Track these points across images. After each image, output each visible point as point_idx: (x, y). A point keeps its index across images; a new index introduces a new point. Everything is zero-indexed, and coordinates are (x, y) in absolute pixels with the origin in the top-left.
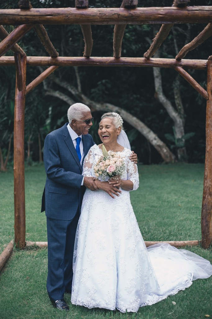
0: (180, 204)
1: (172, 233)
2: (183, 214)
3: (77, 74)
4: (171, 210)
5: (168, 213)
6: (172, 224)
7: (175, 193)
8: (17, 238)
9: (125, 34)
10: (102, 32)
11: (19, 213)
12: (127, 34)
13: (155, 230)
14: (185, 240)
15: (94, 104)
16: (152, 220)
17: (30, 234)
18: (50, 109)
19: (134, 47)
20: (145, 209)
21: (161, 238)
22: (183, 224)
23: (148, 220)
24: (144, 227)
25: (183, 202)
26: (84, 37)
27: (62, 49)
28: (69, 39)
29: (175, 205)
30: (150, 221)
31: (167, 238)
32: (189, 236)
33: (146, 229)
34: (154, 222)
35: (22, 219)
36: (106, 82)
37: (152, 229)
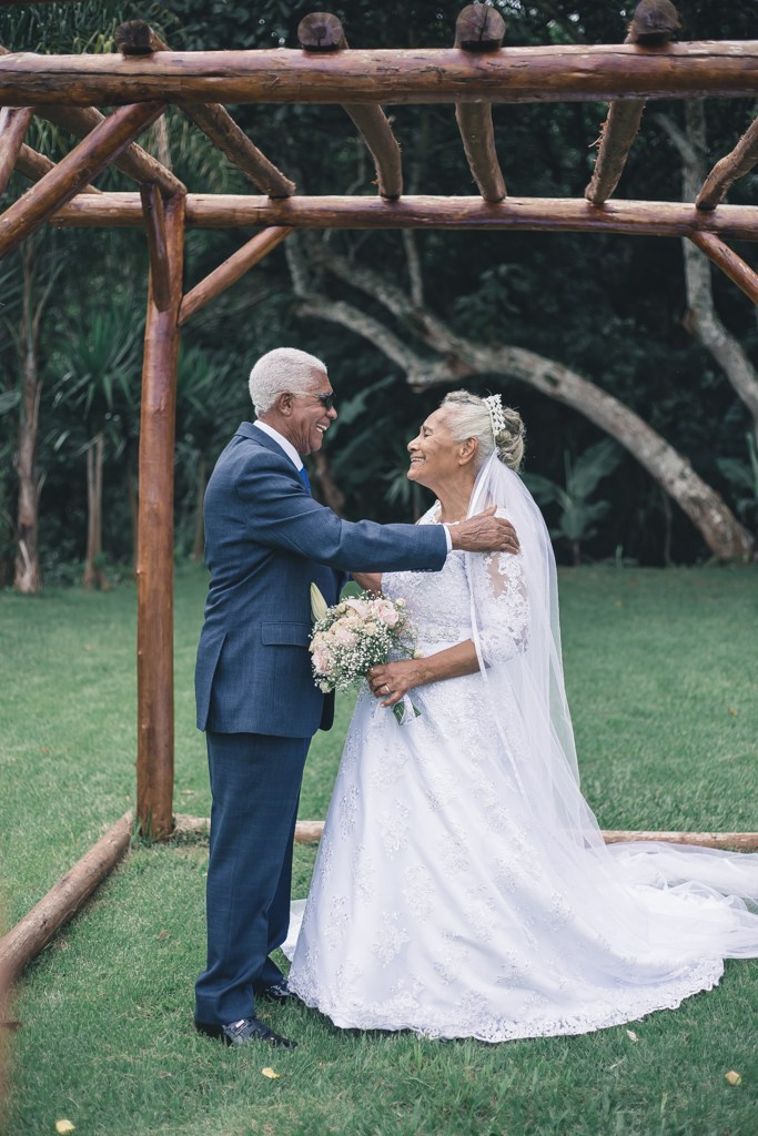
0: (734, 707)
1: (683, 806)
2: (735, 741)
4: (700, 727)
5: (686, 736)
6: (691, 775)
7: (726, 670)
8: (146, 802)
11: (152, 720)
13: (627, 792)
14: (721, 831)
15: (467, 348)
16: (624, 760)
17: (197, 794)
20: (608, 722)
21: (641, 820)
22: (729, 775)
23: (610, 758)
25: (748, 700)
29: (716, 711)
30: (615, 762)
31: (663, 822)
32: (742, 817)
33: (595, 790)
34: (630, 766)
35: (161, 741)
36: (513, 273)
37: (618, 790)
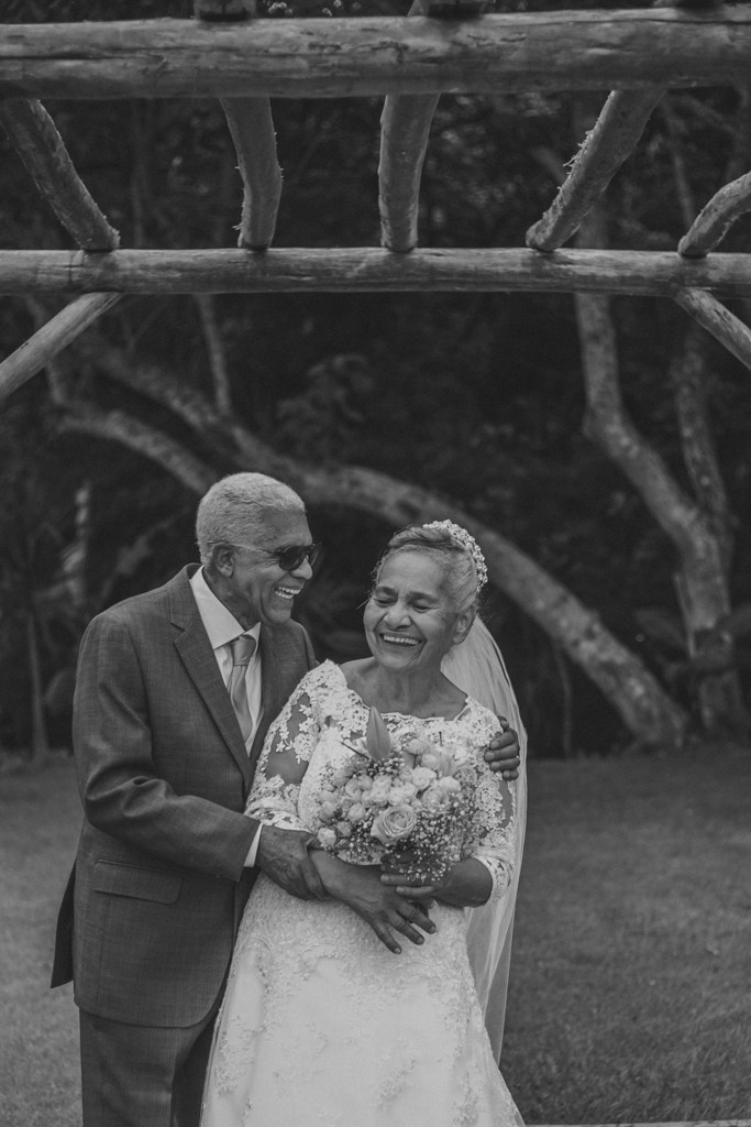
0: (712, 947)
1: (675, 1085)
2: (725, 991)
3: (210, 330)
4: (672, 974)
5: (656, 987)
9: (436, 134)
10: (326, 125)
12: (449, 136)
13: (594, 1069)
14: (739, 1117)
15: (293, 469)
16: (579, 1024)
18: (82, 496)
19: (480, 197)
20: (546, 973)
21: (622, 1107)
22: (728, 1039)
23: (560, 1022)
24: (540, 1056)
25: (728, 934)
26: (240, 157)
27: (138, 211)
28: (170, 162)
29: (688, 951)
30: (568, 1027)
31: (653, 1109)
33: (549, 1068)
34: (590, 1033)
36: (351, 366)
37: (580, 1066)
